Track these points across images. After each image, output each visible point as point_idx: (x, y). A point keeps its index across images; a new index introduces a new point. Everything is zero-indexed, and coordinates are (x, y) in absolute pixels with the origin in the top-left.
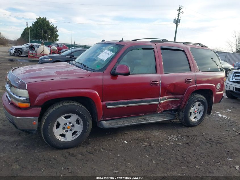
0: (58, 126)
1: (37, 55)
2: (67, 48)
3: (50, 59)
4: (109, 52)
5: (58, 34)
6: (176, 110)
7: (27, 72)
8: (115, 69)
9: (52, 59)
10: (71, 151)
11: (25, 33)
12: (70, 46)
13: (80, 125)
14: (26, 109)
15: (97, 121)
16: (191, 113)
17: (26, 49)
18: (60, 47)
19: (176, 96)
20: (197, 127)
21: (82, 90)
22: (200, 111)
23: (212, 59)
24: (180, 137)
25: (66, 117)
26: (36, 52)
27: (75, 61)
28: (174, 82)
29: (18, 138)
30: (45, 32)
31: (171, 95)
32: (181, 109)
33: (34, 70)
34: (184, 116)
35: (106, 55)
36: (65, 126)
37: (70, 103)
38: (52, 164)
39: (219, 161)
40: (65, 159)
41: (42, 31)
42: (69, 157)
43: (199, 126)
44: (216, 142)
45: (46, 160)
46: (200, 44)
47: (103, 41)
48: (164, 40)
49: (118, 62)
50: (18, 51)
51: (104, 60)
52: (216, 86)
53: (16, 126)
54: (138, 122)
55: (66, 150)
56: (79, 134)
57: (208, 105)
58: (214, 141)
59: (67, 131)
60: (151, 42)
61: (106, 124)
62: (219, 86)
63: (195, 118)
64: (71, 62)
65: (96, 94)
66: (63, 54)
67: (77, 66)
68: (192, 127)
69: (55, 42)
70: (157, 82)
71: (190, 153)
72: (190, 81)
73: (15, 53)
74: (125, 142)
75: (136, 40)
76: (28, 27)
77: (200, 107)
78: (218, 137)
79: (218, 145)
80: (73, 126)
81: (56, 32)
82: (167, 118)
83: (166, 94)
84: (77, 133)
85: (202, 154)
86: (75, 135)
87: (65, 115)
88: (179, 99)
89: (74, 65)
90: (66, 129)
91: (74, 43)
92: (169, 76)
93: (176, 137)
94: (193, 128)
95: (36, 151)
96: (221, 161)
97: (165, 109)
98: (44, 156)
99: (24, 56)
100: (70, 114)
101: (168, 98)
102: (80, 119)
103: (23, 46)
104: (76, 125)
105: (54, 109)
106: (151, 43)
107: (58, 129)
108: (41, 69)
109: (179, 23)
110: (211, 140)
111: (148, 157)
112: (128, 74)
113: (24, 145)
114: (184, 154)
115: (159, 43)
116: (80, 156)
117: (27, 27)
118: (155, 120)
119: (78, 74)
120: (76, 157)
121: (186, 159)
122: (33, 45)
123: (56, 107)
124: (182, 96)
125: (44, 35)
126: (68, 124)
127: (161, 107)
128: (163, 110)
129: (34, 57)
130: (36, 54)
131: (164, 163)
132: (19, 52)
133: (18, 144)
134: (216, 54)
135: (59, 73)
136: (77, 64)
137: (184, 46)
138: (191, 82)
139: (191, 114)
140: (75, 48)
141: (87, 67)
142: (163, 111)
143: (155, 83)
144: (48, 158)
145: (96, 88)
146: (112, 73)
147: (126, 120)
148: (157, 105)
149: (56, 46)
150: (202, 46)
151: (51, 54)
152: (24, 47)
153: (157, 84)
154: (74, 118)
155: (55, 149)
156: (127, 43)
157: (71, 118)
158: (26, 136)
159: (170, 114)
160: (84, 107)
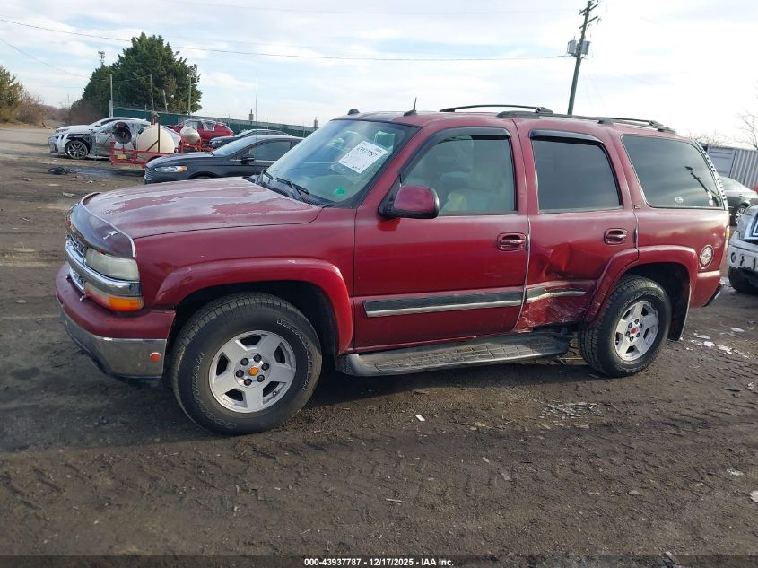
0: (223, 365)
1: (139, 155)
2: (228, 133)
3: (179, 168)
4: (372, 147)
5: (198, 88)
6: (573, 327)
7: (130, 205)
8: (392, 199)
9: (186, 168)
10: (259, 440)
11: (97, 86)
12: (237, 127)
13: (285, 366)
14: (130, 314)
15: (337, 353)
16: (618, 334)
17: (104, 136)
18: (206, 129)
19: (574, 283)
20: (636, 380)
21: (293, 262)
22: (647, 330)
23: (690, 168)
24: (584, 406)
25: (247, 342)
26: (133, 144)
27: (267, 175)
28: (570, 241)
29: (102, 401)
30: (159, 83)
31: (558, 279)
32: (588, 323)
33: (150, 201)
34: (598, 345)
35: (363, 157)
36: (242, 367)
37: (258, 301)
38: (206, 475)
39: (703, 479)
40: (242, 464)
41: (147, 80)
42: (254, 459)
43: (642, 373)
44: (693, 421)
45: (188, 466)
46: (652, 123)
47: (353, 112)
48: (540, 112)
49: (401, 178)
50: (78, 142)
51: (360, 172)
52: (699, 253)
53: (100, 365)
54: (457, 360)
55: (245, 438)
56: (282, 391)
57: (673, 312)
58: (688, 419)
59: (248, 382)
60: (501, 115)
61: (362, 363)
62: (707, 255)
63: (631, 349)
64: (254, 177)
65: (335, 274)
66: (220, 151)
67: (274, 190)
68: (623, 379)
69: (192, 114)
70: (517, 238)
71: (615, 453)
72: (621, 236)
73: (71, 148)
74: (419, 416)
75: (452, 110)
76: (106, 64)
77: (647, 317)
78: (700, 410)
79: (700, 431)
80: (266, 366)
81: (193, 81)
82: (546, 351)
83: (544, 275)
84: (277, 389)
85: (650, 458)
86: (270, 395)
87: (245, 335)
88: (583, 293)
89: (264, 185)
90: (246, 377)
91: (251, 116)
92: (556, 221)
93: (571, 407)
94: (625, 381)
95: (158, 440)
96: (707, 478)
97: (542, 323)
98: (183, 453)
99: (98, 157)
100: (258, 333)
101: (549, 290)
102: (288, 348)
103: (92, 126)
104: (275, 365)
105: (213, 316)
106: (501, 121)
107: (223, 376)
108: (172, 197)
109: (586, 53)
110: (677, 417)
111: (487, 461)
112: (432, 214)
113: (122, 422)
114: (596, 456)
115: (525, 121)
116: (286, 457)
117: (103, 66)
118: (508, 355)
119: (282, 212)
120: (275, 458)
121: (601, 470)
122: (126, 125)
123: (219, 312)
124: (593, 282)
125: (155, 92)
126: (251, 360)
127: (526, 315)
128: (533, 324)
129: (127, 161)
130: (135, 151)
131: (536, 479)
132: (80, 145)
133: (103, 418)
134: (703, 155)
135: (226, 210)
136: (274, 183)
137: (603, 128)
138: (620, 239)
139: (618, 339)
140: (254, 133)
141: (307, 193)
142: (535, 329)
143: (512, 242)
144: (194, 459)
145: (336, 255)
146: (381, 210)
147: (420, 353)
148: (516, 308)
149: (196, 125)
150: (660, 130)
151: (180, 152)
152: (95, 129)
153: (518, 245)
154: (270, 342)
155: (212, 436)
156: (428, 118)
157: (261, 343)
158: (125, 397)
159: (555, 337)
160: (299, 313)
